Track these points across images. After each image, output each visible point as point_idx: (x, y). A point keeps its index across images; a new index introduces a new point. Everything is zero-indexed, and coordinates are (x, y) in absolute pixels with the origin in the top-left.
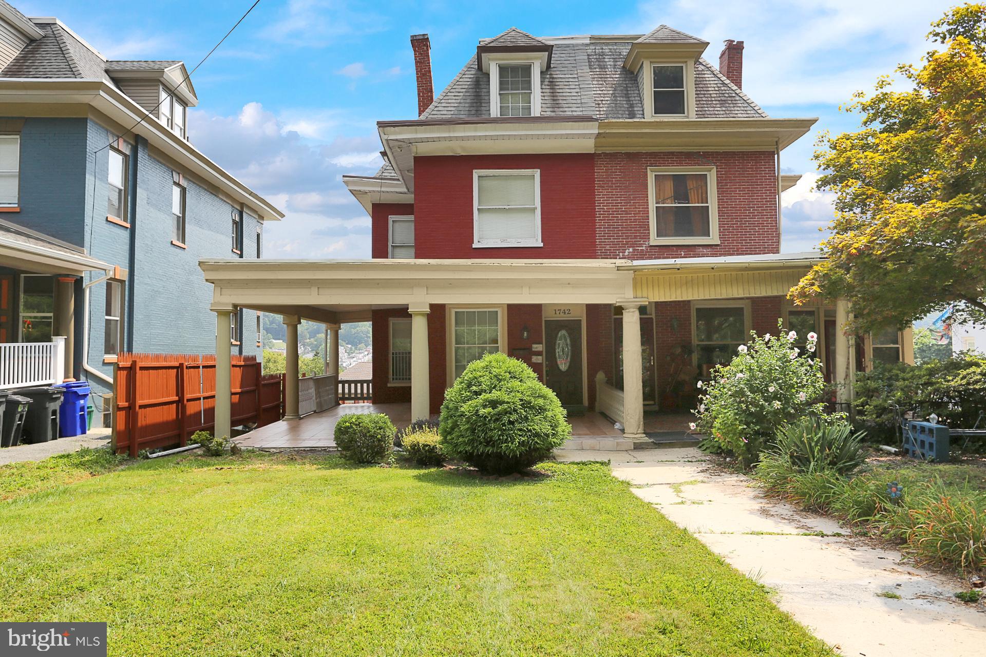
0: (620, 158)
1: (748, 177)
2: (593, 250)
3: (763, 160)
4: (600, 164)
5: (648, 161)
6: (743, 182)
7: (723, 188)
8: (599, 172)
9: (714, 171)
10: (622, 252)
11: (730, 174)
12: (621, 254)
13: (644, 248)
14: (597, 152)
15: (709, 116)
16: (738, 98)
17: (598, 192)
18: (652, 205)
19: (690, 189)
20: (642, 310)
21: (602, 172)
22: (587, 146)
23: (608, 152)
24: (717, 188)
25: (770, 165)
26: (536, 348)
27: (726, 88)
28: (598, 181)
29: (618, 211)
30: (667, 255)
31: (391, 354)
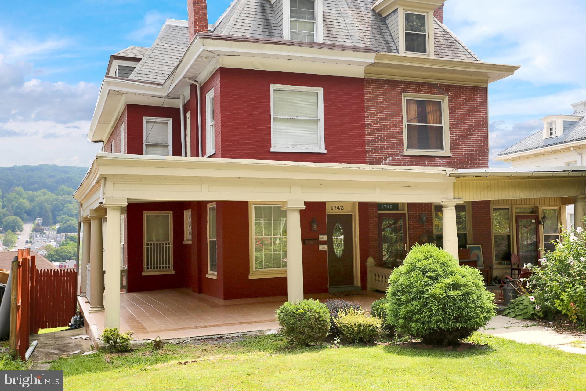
0: (383, 84)
1: (469, 106)
2: (364, 157)
3: (479, 93)
4: (368, 87)
5: (402, 88)
6: (466, 110)
7: (453, 113)
8: (367, 94)
9: (447, 99)
10: (384, 160)
11: (458, 103)
12: (384, 161)
13: (400, 157)
14: (366, 77)
15: (442, 56)
16: (458, 45)
17: (367, 110)
18: (405, 124)
19: (429, 113)
20: (459, 208)
21: (370, 94)
22: (358, 72)
23: (373, 78)
24: (449, 113)
25: (482, 98)
26: (322, 238)
27: (448, 36)
28: (367, 101)
29: (381, 127)
30: (415, 163)
31: (146, 245)
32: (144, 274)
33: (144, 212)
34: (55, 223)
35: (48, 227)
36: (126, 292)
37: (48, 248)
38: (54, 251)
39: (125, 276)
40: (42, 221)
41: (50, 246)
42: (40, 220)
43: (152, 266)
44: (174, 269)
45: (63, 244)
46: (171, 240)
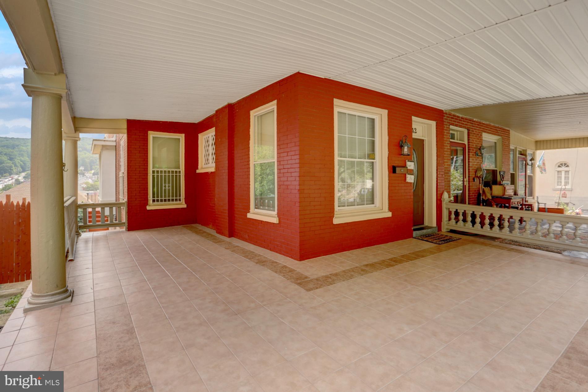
26: (410, 166)
31: (151, 172)
32: (148, 208)
33: (150, 132)
34: (91, 170)
35: (88, 172)
36: (126, 230)
37: (86, 183)
38: (91, 185)
39: (125, 209)
40: (83, 169)
41: (88, 182)
42: (82, 168)
43: (160, 198)
44: (186, 203)
45: (96, 181)
46: (182, 168)
